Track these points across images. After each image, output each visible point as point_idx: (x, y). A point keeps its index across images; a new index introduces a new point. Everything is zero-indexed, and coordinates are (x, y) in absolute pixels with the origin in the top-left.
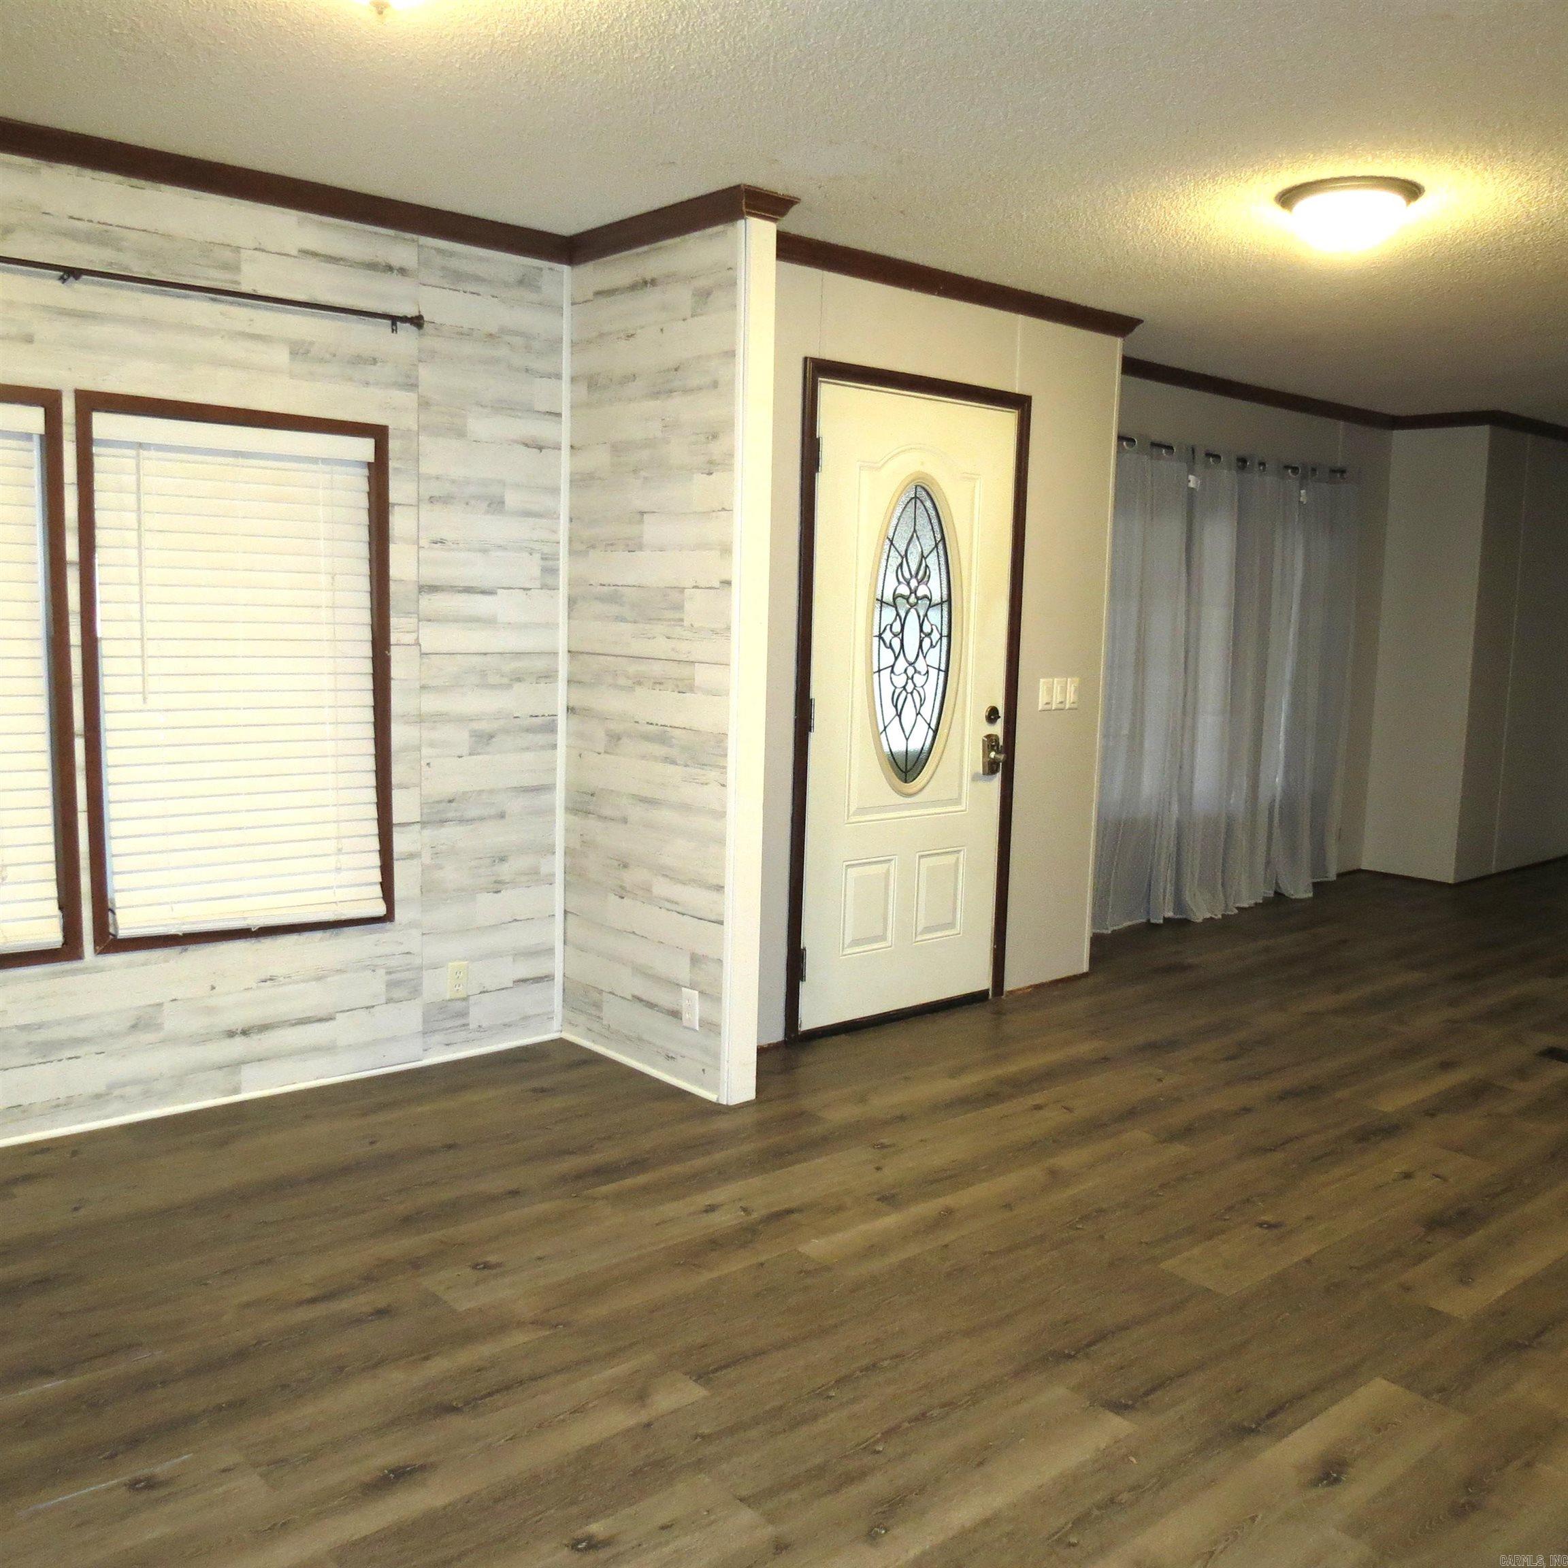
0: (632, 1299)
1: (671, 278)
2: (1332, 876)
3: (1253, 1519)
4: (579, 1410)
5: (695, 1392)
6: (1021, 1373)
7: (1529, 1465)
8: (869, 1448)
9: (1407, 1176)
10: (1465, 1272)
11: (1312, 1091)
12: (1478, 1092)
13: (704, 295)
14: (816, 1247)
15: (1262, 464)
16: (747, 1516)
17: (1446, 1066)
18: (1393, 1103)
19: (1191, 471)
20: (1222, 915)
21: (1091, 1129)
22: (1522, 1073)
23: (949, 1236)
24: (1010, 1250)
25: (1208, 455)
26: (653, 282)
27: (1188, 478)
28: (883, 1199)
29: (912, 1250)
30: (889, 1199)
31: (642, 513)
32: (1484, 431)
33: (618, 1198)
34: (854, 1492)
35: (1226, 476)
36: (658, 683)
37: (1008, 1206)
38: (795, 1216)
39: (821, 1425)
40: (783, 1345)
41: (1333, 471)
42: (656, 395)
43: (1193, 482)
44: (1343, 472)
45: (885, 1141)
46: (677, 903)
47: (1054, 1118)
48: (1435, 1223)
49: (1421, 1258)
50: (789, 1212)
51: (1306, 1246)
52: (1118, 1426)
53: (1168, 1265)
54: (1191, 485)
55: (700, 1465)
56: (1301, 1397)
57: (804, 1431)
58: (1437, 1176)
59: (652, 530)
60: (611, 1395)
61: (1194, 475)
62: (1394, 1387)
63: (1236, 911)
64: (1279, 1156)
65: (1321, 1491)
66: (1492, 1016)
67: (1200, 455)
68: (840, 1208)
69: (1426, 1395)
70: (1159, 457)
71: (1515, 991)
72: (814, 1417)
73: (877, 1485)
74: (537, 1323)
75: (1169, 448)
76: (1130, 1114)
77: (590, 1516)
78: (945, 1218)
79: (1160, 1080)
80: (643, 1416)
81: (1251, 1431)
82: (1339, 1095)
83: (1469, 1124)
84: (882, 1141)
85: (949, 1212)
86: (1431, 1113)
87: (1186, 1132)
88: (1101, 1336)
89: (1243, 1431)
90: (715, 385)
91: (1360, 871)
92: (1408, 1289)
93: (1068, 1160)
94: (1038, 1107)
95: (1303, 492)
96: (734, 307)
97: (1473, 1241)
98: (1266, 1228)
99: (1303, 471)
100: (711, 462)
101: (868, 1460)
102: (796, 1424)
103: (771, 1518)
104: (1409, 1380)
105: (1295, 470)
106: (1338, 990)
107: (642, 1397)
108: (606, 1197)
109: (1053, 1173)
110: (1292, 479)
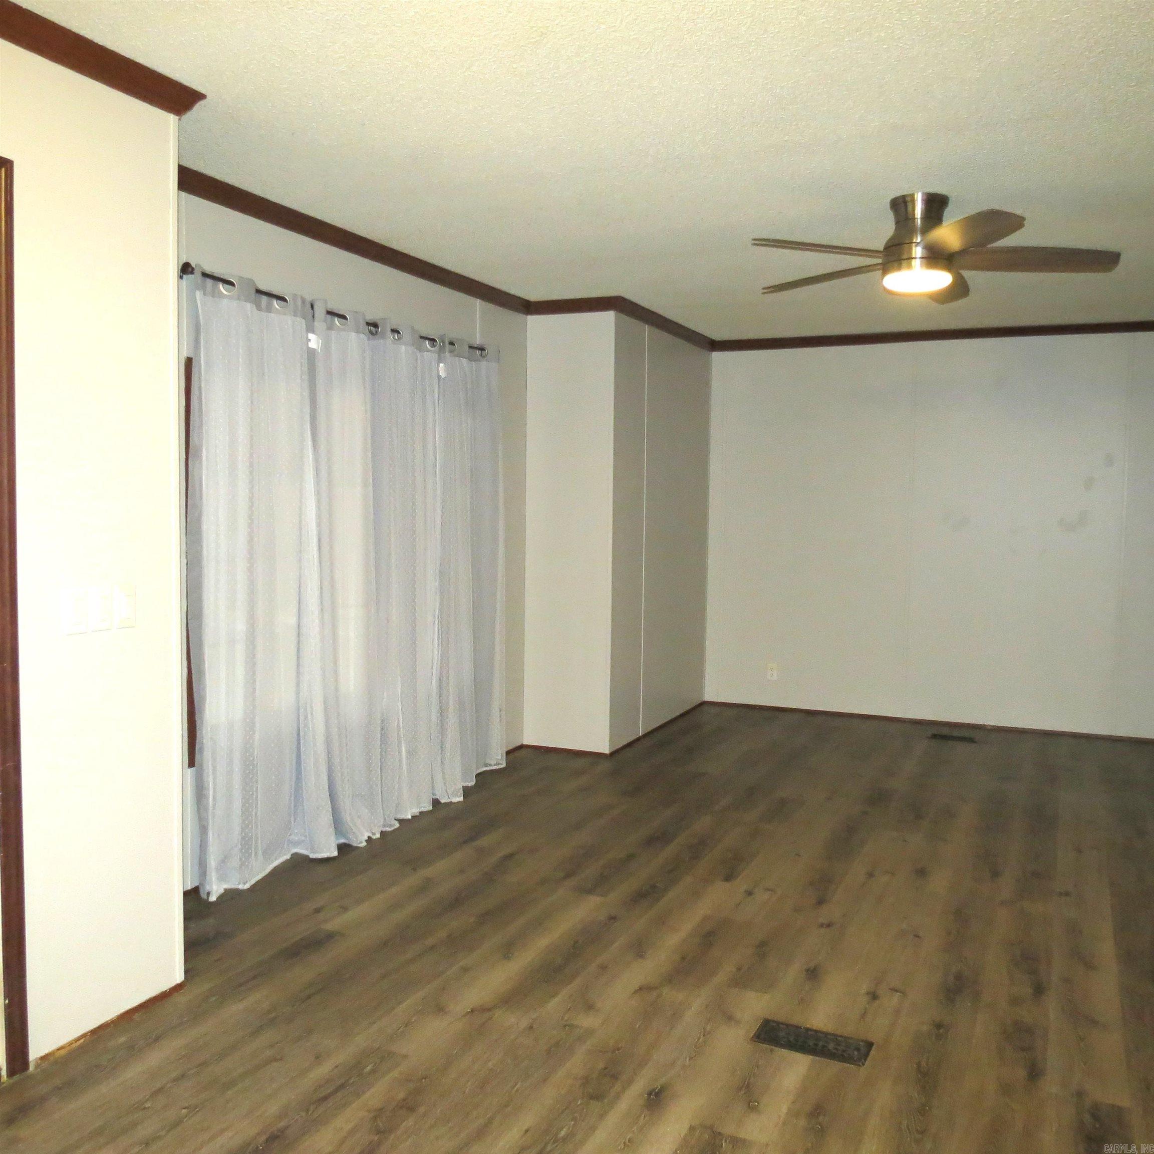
15: (395, 331)
19: (310, 329)
20: (382, 833)
25: (332, 314)
27: (307, 337)
32: (609, 317)
35: (355, 340)
41: (472, 348)
43: (314, 342)
44: (482, 349)
54: (312, 345)
61: (315, 334)
63: (397, 825)
67: (320, 311)
70: (269, 309)
75: (282, 299)
91: (522, 747)
95: (441, 365)
99: (441, 344)
105: (433, 341)
110: (429, 354)
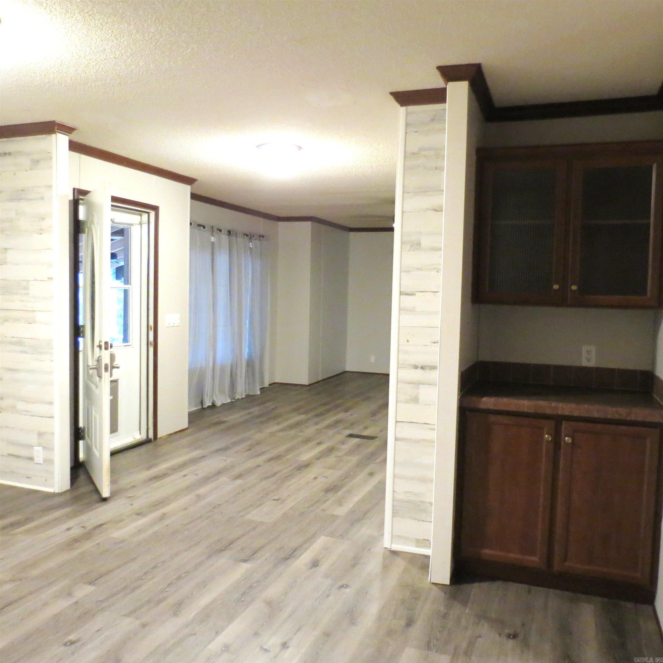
0: (51, 564)
1: (19, 153)
2: (266, 385)
3: (296, 581)
4: (45, 604)
5: (90, 589)
6: (209, 557)
7: (369, 550)
8: (163, 591)
9: (315, 478)
10: (340, 503)
11: (278, 457)
12: (331, 450)
13: (36, 162)
14: (118, 534)
15: (236, 233)
16: (128, 620)
17: (319, 444)
18: (306, 456)
19: (212, 235)
21: (206, 480)
22: (343, 443)
23: (167, 522)
24: (192, 522)
25: (218, 229)
26: (10, 154)
27: (211, 238)
28: (138, 514)
29: (156, 528)
30: (139, 514)
31: (6, 249)
32: (309, 224)
33: (28, 532)
34: (163, 605)
35: (224, 238)
36: (17, 320)
37: (185, 509)
38: (105, 526)
39: (144, 588)
40: (119, 567)
41: (260, 236)
42: (12, 200)
44: (263, 236)
45: (130, 495)
46: (30, 412)
47: (191, 479)
48: (328, 490)
49: (325, 501)
50: (101, 525)
51: (290, 503)
52: (245, 566)
53: (248, 517)
54: (212, 240)
55: (103, 610)
56: (301, 546)
57: (137, 592)
58: (325, 477)
59: (10, 256)
60: (57, 597)
61: (213, 237)
62: (328, 538)
64: (273, 478)
65: (314, 569)
66: (329, 427)
67: (215, 229)
68: (122, 521)
69: (338, 537)
70: (202, 230)
71: (334, 418)
72: (140, 586)
73: (171, 600)
74: (12, 581)
75: (204, 227)
76: (219, 473)
77: (68, 634)
78: (163, 517)
79: (226, 461)
80: (74, 600)
81: (288, 558)
82: (288, 457)
83: (331, 460)
84: (129, 495)
85: (164, 514)
86: (318, 459)
87: (239, 476)
88: (232, 543)
89: (286, 559)
90: (42, 198)
91: (275, 383)
92: (324, 510)
93: (202, 491)
94: (185, 476)
95: (250, 243)
96: (51, 168)
97: (340, 493)
98: (276, 501)
99: (249, 236)
100: (41, 229)
101: (165, 594)
102: (133, 590)
103: (137, 618)
104: (331, 534)
105: (247, 235)
106: (278, 424)
107: (70, 594)
108: (21, 533)
109: (198, 496)
110: (246, 239)
